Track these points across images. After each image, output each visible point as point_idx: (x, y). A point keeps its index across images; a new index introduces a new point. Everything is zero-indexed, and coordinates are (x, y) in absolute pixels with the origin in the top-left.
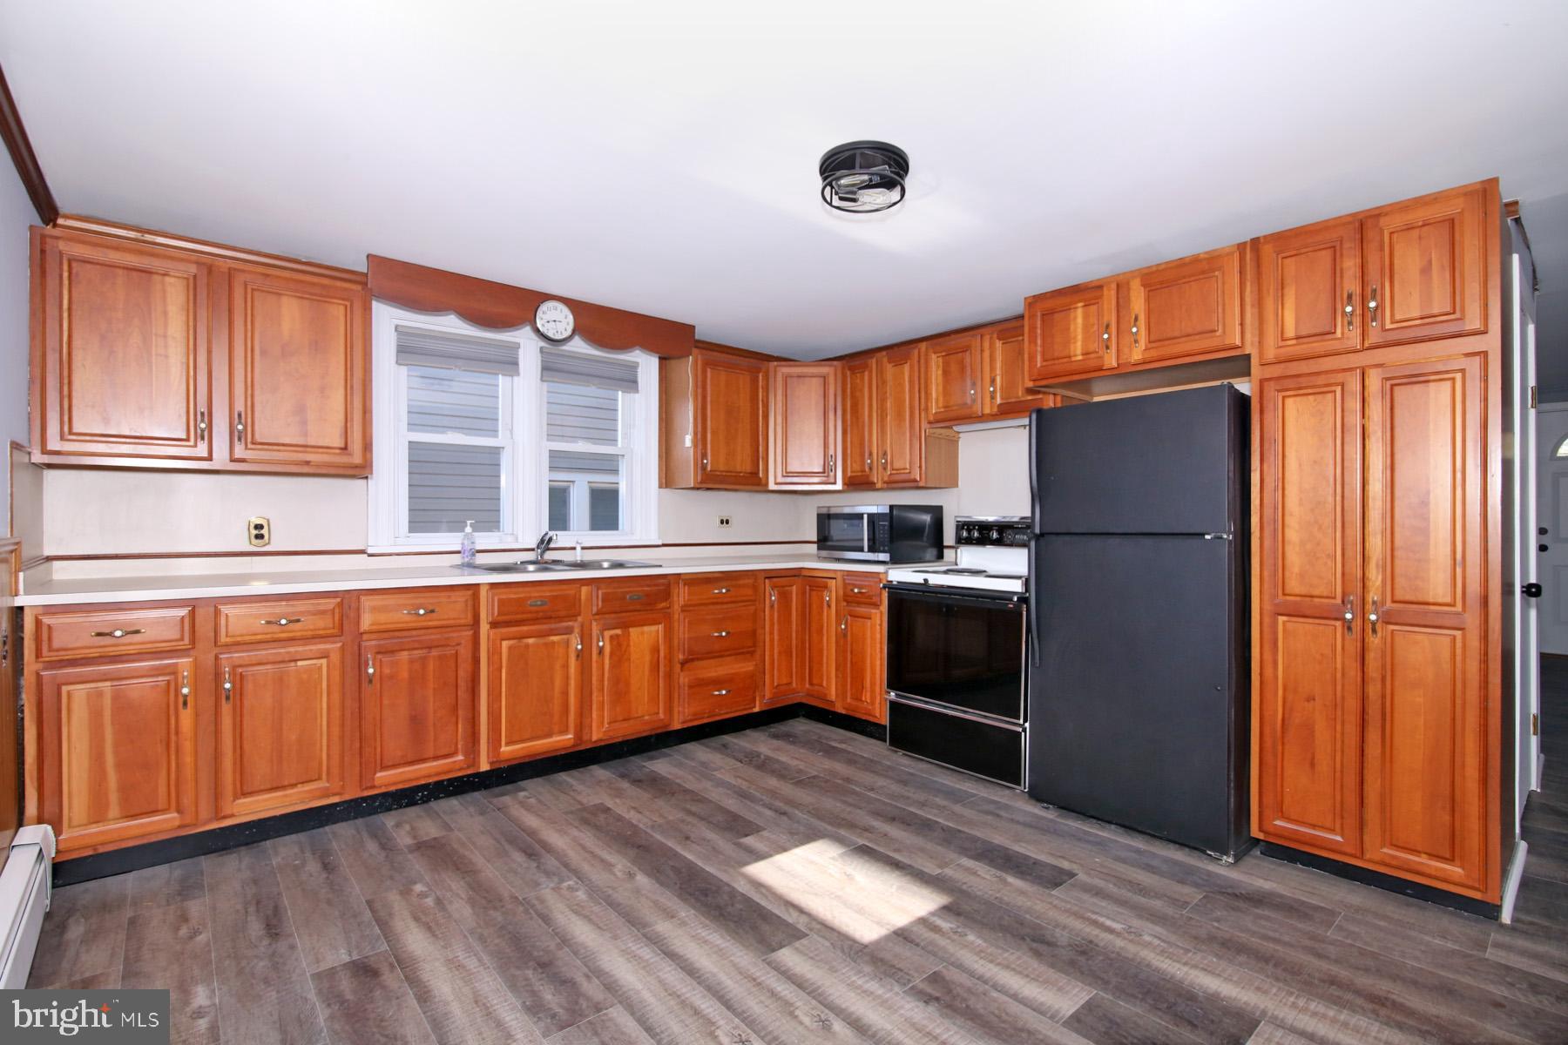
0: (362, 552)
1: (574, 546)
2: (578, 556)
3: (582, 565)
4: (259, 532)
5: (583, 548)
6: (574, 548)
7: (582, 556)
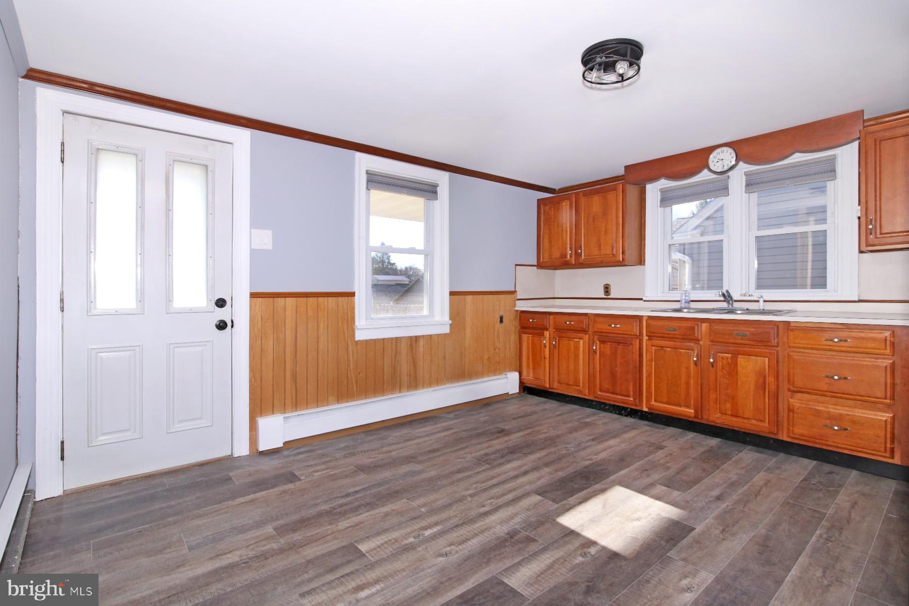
0: (641, 299)
1: (758, 299)
2: (761, 305)
3: (763, 312)
4: (607, 289)
5: (765, 301)
6: (758, 301)
7: (763, 306)
